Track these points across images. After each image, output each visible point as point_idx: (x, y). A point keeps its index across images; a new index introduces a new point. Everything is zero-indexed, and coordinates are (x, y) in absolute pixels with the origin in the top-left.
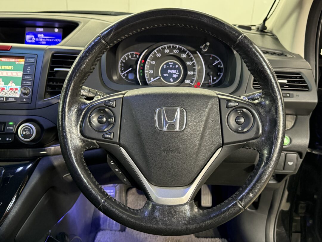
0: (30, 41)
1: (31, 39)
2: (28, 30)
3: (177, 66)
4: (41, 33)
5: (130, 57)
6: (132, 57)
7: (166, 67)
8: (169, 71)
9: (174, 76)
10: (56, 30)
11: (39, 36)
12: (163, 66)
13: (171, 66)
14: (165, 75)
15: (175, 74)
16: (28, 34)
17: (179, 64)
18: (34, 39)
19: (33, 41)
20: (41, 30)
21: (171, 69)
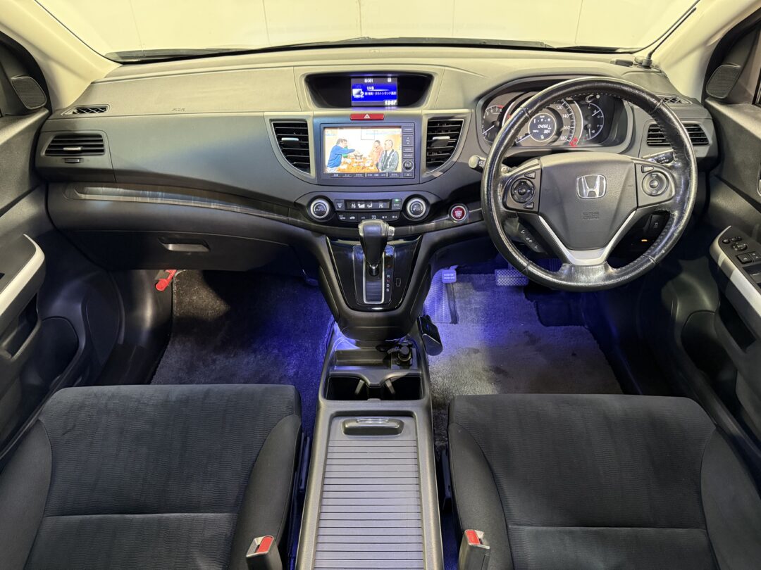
0: (357, 96)
1: (359, 93)
2: (353, 81)
3: (549, 120)
4: (370, 85)
5: (492, 111)
6: (494, 111)
7: (536, 121)
8: (540, 126)
9: (546, 132)
10: (390, 80)
11: (369, 88)
12: (533, 120)
13: (542, 120)
14: (535, 131)
15: (546, 129)
16: (354, 87)
17: (552, 117)
18: (362, 93)
19: (362, 96)
20: (370, 81)
21: (542, 123)
